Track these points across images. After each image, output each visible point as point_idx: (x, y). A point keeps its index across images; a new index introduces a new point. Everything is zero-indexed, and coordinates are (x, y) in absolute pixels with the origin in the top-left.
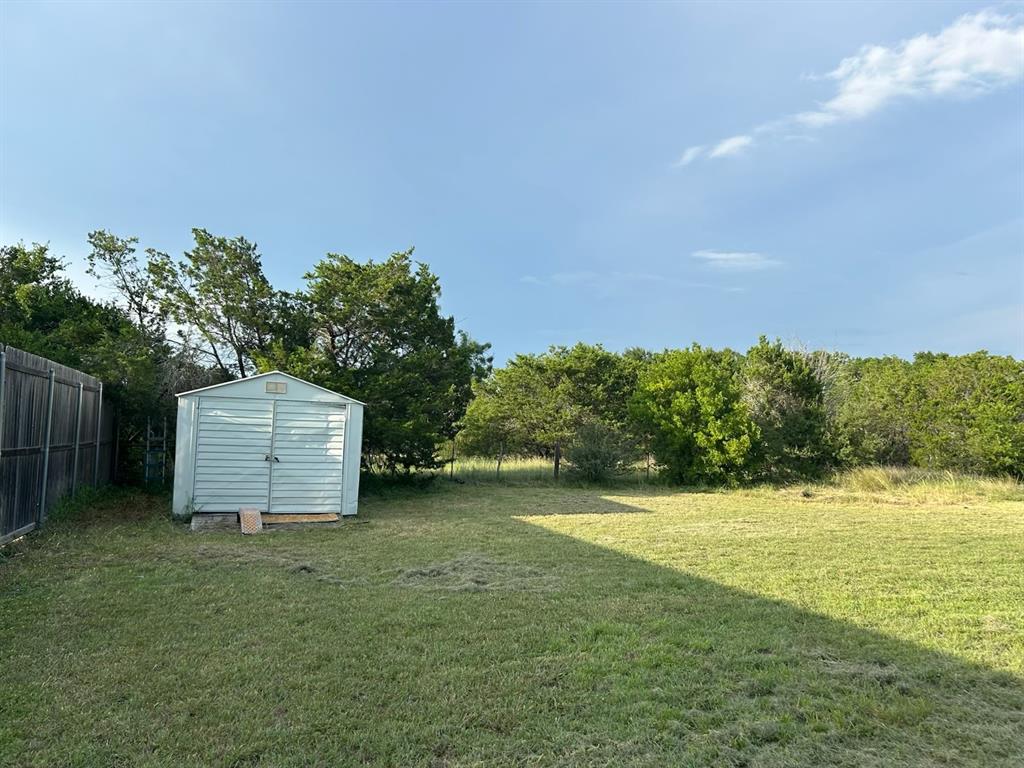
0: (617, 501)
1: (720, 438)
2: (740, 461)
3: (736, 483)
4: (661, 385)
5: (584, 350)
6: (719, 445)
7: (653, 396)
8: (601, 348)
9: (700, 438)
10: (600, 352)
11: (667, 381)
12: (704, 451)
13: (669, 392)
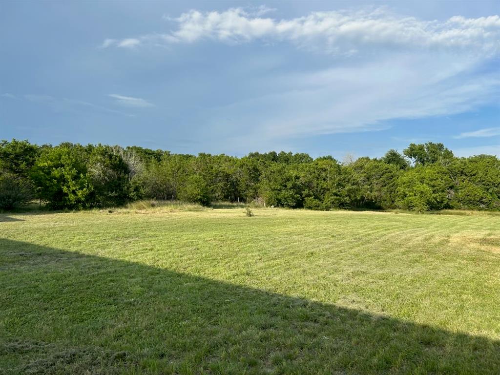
0: (15, 218)
1: (74, 189)
2: (83, 199)
3: (81, 208)
4: (46, 164)
5: (16, 143)
6: (74, 192)
7: (42, 169)
8: (28, 142)
9: (65, 189)
10: (27, 144)
11: (49, 162)
12: (66, 195)
13: (50, 167)
